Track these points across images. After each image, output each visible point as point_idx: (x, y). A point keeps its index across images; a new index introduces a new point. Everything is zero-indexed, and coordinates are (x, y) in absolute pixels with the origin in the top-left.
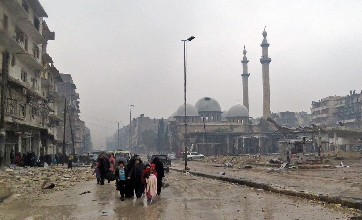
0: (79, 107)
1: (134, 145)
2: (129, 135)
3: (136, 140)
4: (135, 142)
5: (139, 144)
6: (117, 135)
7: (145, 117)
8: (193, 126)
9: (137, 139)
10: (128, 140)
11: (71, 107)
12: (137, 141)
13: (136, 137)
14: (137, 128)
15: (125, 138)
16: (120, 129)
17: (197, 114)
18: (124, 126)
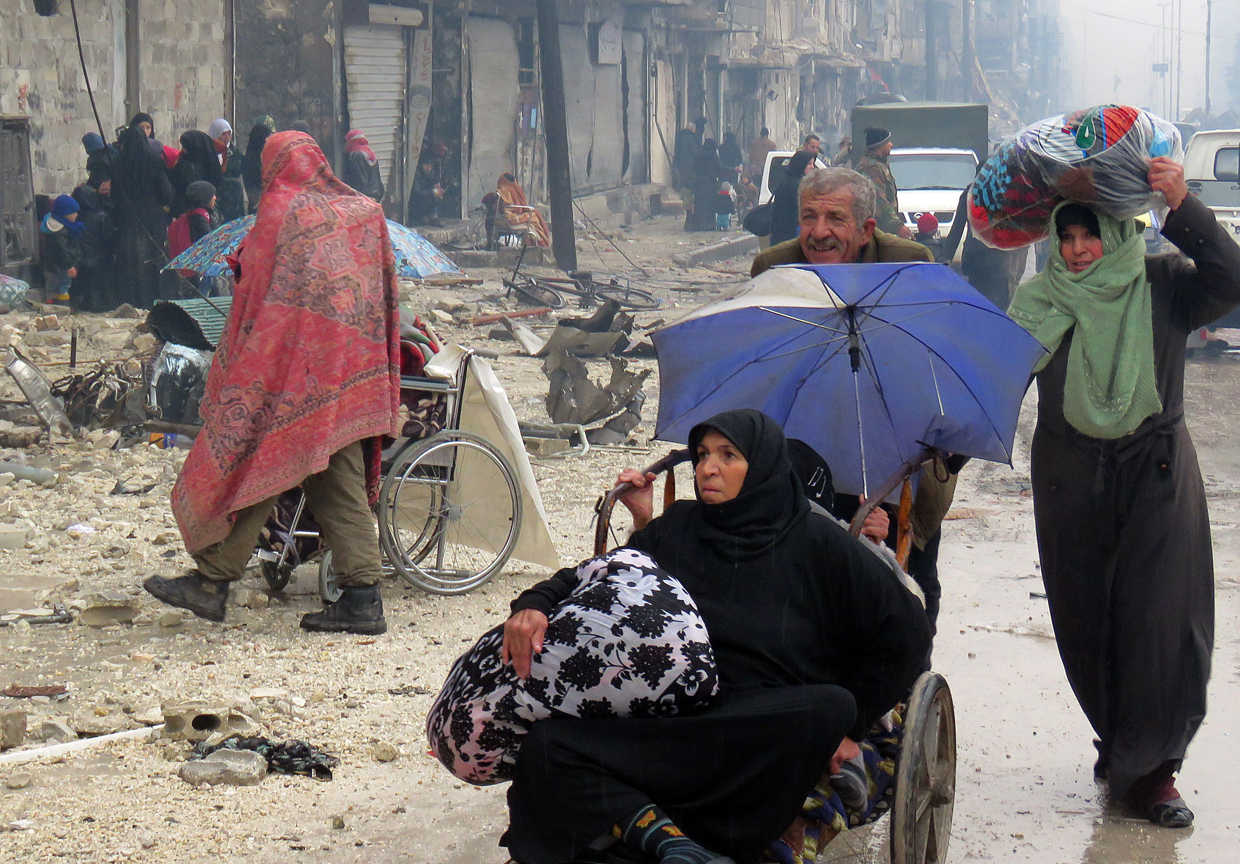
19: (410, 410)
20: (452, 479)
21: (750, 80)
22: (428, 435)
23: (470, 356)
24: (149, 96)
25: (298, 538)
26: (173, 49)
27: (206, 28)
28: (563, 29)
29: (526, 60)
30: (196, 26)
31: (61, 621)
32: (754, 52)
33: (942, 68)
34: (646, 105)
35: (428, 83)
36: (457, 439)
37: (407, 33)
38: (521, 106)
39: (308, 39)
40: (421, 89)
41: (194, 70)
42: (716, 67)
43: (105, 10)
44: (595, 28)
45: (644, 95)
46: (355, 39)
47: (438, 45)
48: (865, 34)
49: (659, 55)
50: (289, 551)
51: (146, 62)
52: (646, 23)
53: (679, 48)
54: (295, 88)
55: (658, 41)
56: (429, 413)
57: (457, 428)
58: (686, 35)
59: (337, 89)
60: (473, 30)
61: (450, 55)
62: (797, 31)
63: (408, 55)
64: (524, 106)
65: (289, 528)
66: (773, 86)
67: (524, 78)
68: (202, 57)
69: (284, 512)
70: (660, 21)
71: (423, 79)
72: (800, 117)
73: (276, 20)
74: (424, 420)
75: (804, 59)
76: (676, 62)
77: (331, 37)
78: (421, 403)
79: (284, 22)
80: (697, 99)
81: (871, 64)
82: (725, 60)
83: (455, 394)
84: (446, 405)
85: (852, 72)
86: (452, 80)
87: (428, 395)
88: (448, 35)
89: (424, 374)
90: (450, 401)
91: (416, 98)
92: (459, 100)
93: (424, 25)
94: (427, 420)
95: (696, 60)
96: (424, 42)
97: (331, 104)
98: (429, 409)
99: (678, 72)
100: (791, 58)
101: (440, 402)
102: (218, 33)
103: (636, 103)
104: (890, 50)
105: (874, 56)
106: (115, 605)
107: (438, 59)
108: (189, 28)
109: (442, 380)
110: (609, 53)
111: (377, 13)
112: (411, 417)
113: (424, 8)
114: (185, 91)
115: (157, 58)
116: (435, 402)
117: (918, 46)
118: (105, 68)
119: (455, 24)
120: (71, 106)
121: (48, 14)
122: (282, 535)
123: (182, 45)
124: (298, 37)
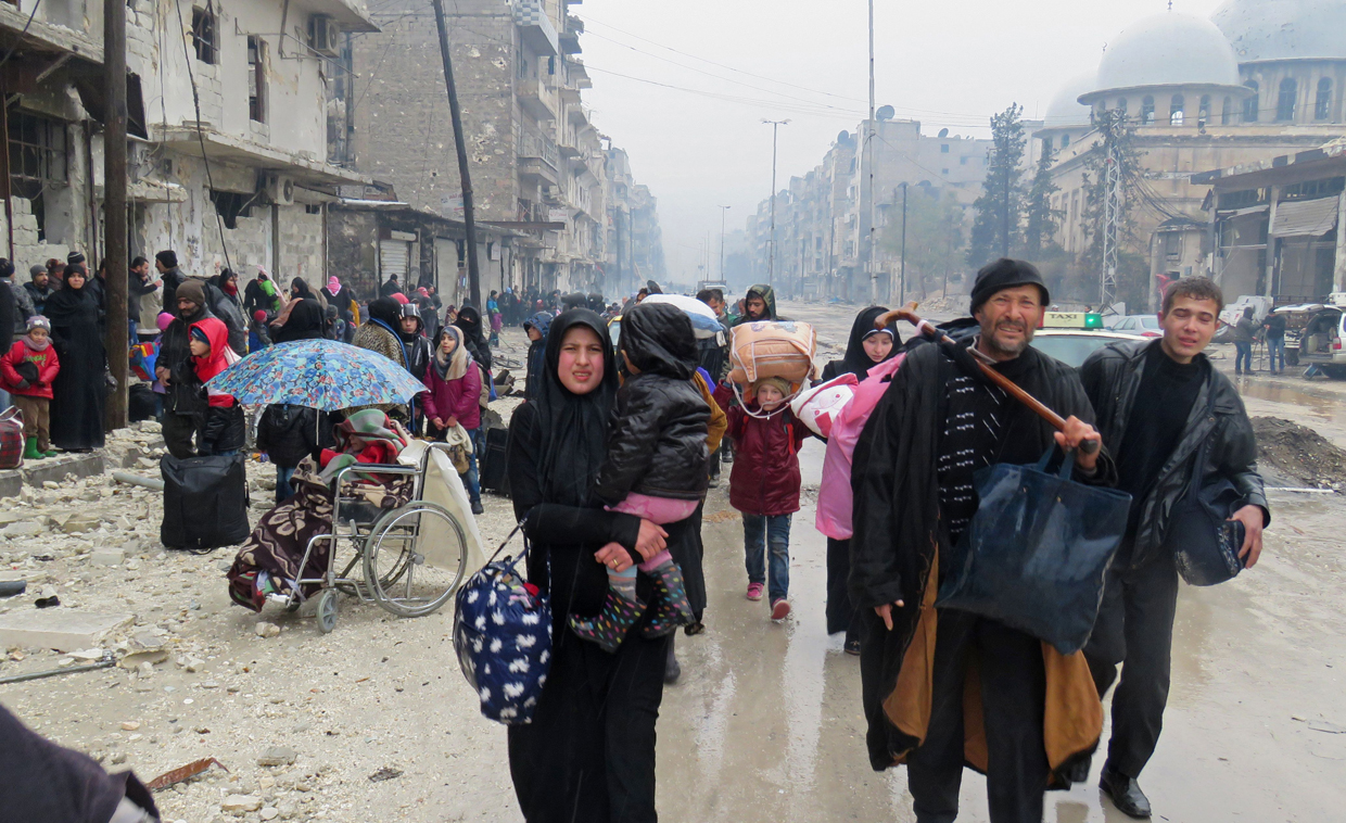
0: (579, 51)
1: (842, 263)
2: (815, 214)
3: (851, 238)
4: (849, 250)
5: (865, 256)
6: (761, 220)
7: (898, 123)
8: (1215, 141)
9: (857, 232)
10: (811, 239)
11: (520, 19)
12: (857, 241)
13: (852, 225)
14: (857, 179)
15: (796, 233)
16: (778, 190)
17: (1232, 78)
18: (794, 180)
19: (387, 488)
20: (417, 534)
21: (552, 268)
22: (400, 506)
23: (430, 448)
24: (284, 268)
25: (303, 584)
26: (297, 247)
27: (313, 238)
28: (478, 245)
29: (461, 256)
30: (308, 236)
31: (108, 666)
32: (553, 257)
33: (622, 265)
34: (510, 277)
35: (418, 266)
36: (421, 507)
37: (409, 244)
38: (459, 277)
39: (364, 246)
40: (415, 268)
41: (307, 257)
42: (538, 263)
43: (261, 228)
44: (490, 245)
45: (510, 273)
46: (385, 245)
47: (423, 250)
48: (594, 252)
49: (516, 257)
50: (296, 594)
51: (283, 253)
52: (510, 244)
53: (523, 255)
54: (358, 267)
55: (515, 251)
56: (401, 490)
57: (421, 499)
58: (527, 249)
59: (377, 268)
60: (437, 243)
61: (428, 254)
62: (569, 249)
63: (409, 253)
64: (461, 276)
65: (296, 576)
66: (560, 271)
67: (460, 265)
68: (311, 251)
69: (293, 565)
70: (516, 243)
71: (416, 263)
72: (570, 283)
73: (349, 236)
74: (396, 495)
75: (572, 260)
76: (522, 260)
77: (374, 244)
78: (395, 483)
79: (353, 237)
80: (531, 275)
81: (597, 263)
82: (542, 260)
83: (419, 475)
84: (413, 483)
85: (589, 266)
86: (429, 265)
87: (400, 477)
88: (427, 246)
89: (397, 462)
90: (416, 481)
91: (412, 273)
92: (432, 274)
93: (416, 241)
94: (399, 494)
95: (530, 260)
96: (416, 247)
97: (374, 274)
98: (401, 487)
99: (523, 264)
100: (567, 260)
101: (408, 482)
102: (319, 240)
103: (506, 276)
104: (604, 258)
105: (598, 260)
106: (152, 650)
107: (423, 256)
108: (305, 237)
109: (411, 467)
110: (496, 256)
111: (395, 234)
112: (388, 493)
113: (416, 233)
114: (303, 266)
115: (289, 251)
116: (405, 482)
117: (613, 258)
118: (261, 255)
119: (431, 241)
120: (244, 272)
121: (232, 228)
122: (290, 582)
123: (301, 245)
124: (359, 244)
